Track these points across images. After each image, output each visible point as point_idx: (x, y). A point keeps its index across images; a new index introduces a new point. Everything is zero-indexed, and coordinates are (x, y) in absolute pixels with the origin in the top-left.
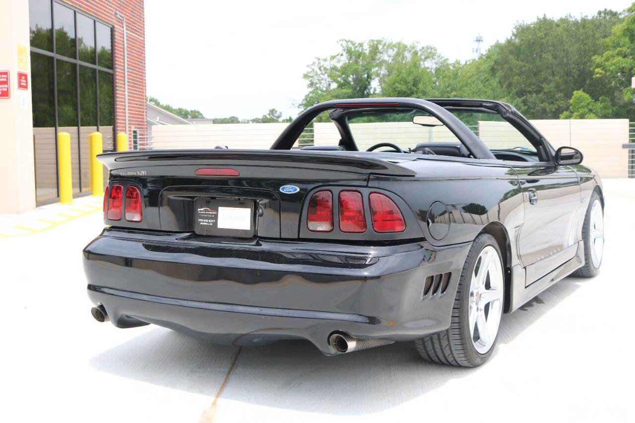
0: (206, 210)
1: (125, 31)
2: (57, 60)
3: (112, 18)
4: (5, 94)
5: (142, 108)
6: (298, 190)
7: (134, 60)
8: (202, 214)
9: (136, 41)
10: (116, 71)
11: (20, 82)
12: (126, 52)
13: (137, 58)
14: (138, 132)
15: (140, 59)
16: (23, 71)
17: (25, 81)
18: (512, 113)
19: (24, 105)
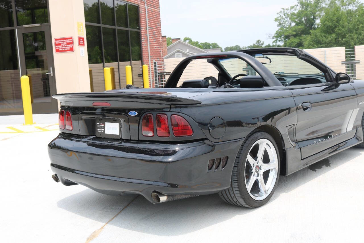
0: (100, 124)
1: (146, 7)
2: (103, 28)
3: (138, 1)
4: (72, 49)
5: (160, 49)
6: (137, 114)
7: (153, 23)
8: (98, 126)
9: (154, 12)
10: (141, 30)
11: (79, 42)
12: (147, 19)
13: (155, 21)
14: (157, 63)
15: (157, 22)
16: (81, 36)
17: (82, 41)
18: (303, 55)
19: (83, 55)
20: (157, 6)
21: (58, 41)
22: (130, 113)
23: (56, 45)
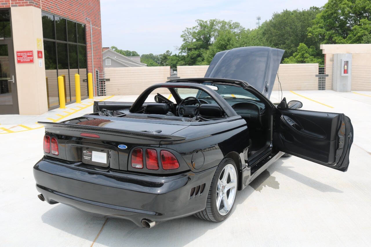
0: (87, 152)
1: (91, 26)
2: (57, 43)
3: (85, 21)
4: (32, 61)
5: (100, 60)
6: (127, 147)
7: (96, 39)
9: (97, 30)
10: (87, 45)
11: (38, 55)
12: (92, 35)
13: (98, 37)
14: (98, 71)
16: (40, 50)
17: (41, 55)
18: (248, 87)
19: (41, 66)
20: (100, 26)
21: (20, 53)
22: (119, 146)
23: (18, 56)
